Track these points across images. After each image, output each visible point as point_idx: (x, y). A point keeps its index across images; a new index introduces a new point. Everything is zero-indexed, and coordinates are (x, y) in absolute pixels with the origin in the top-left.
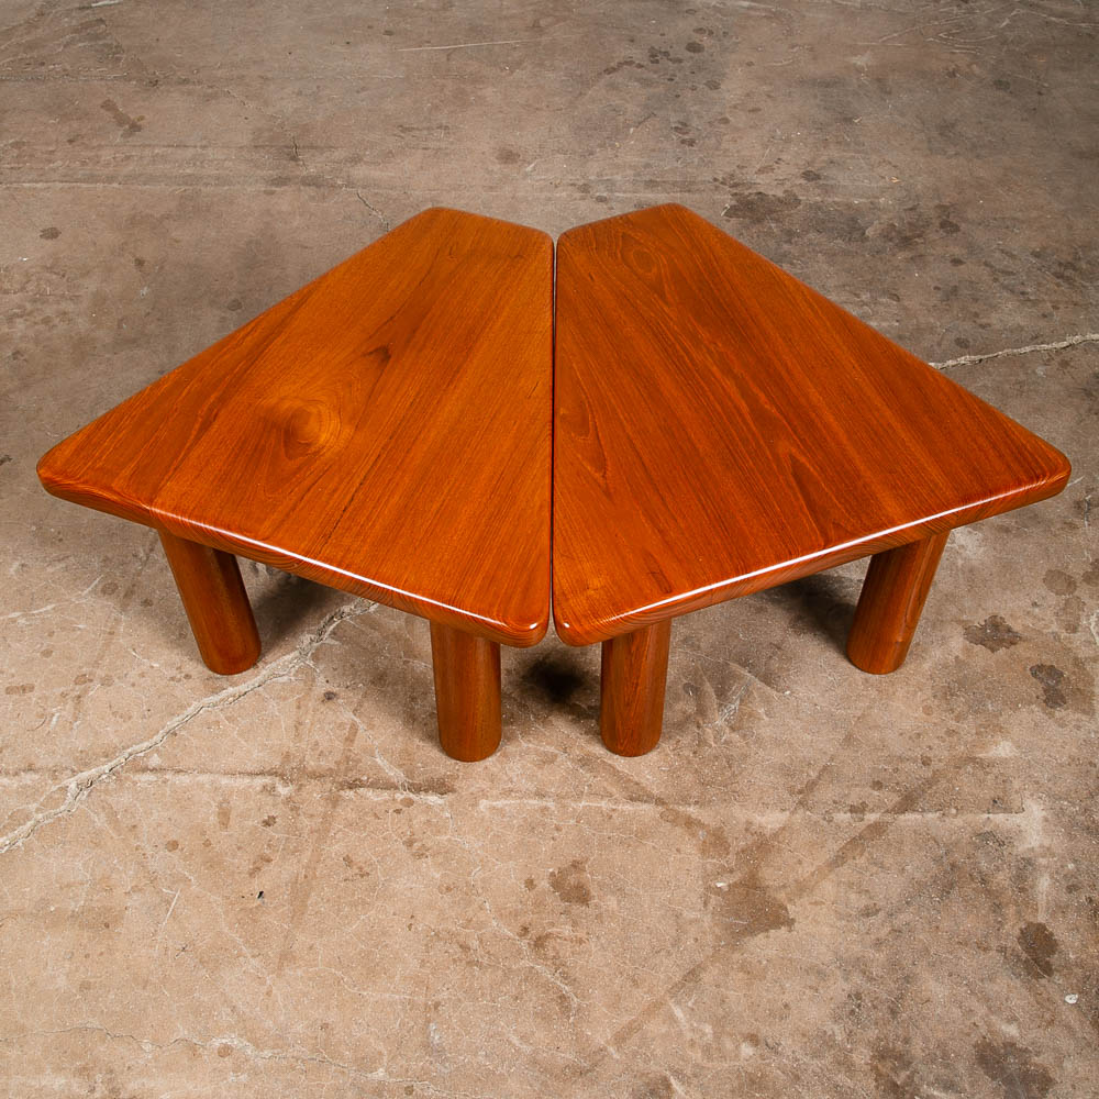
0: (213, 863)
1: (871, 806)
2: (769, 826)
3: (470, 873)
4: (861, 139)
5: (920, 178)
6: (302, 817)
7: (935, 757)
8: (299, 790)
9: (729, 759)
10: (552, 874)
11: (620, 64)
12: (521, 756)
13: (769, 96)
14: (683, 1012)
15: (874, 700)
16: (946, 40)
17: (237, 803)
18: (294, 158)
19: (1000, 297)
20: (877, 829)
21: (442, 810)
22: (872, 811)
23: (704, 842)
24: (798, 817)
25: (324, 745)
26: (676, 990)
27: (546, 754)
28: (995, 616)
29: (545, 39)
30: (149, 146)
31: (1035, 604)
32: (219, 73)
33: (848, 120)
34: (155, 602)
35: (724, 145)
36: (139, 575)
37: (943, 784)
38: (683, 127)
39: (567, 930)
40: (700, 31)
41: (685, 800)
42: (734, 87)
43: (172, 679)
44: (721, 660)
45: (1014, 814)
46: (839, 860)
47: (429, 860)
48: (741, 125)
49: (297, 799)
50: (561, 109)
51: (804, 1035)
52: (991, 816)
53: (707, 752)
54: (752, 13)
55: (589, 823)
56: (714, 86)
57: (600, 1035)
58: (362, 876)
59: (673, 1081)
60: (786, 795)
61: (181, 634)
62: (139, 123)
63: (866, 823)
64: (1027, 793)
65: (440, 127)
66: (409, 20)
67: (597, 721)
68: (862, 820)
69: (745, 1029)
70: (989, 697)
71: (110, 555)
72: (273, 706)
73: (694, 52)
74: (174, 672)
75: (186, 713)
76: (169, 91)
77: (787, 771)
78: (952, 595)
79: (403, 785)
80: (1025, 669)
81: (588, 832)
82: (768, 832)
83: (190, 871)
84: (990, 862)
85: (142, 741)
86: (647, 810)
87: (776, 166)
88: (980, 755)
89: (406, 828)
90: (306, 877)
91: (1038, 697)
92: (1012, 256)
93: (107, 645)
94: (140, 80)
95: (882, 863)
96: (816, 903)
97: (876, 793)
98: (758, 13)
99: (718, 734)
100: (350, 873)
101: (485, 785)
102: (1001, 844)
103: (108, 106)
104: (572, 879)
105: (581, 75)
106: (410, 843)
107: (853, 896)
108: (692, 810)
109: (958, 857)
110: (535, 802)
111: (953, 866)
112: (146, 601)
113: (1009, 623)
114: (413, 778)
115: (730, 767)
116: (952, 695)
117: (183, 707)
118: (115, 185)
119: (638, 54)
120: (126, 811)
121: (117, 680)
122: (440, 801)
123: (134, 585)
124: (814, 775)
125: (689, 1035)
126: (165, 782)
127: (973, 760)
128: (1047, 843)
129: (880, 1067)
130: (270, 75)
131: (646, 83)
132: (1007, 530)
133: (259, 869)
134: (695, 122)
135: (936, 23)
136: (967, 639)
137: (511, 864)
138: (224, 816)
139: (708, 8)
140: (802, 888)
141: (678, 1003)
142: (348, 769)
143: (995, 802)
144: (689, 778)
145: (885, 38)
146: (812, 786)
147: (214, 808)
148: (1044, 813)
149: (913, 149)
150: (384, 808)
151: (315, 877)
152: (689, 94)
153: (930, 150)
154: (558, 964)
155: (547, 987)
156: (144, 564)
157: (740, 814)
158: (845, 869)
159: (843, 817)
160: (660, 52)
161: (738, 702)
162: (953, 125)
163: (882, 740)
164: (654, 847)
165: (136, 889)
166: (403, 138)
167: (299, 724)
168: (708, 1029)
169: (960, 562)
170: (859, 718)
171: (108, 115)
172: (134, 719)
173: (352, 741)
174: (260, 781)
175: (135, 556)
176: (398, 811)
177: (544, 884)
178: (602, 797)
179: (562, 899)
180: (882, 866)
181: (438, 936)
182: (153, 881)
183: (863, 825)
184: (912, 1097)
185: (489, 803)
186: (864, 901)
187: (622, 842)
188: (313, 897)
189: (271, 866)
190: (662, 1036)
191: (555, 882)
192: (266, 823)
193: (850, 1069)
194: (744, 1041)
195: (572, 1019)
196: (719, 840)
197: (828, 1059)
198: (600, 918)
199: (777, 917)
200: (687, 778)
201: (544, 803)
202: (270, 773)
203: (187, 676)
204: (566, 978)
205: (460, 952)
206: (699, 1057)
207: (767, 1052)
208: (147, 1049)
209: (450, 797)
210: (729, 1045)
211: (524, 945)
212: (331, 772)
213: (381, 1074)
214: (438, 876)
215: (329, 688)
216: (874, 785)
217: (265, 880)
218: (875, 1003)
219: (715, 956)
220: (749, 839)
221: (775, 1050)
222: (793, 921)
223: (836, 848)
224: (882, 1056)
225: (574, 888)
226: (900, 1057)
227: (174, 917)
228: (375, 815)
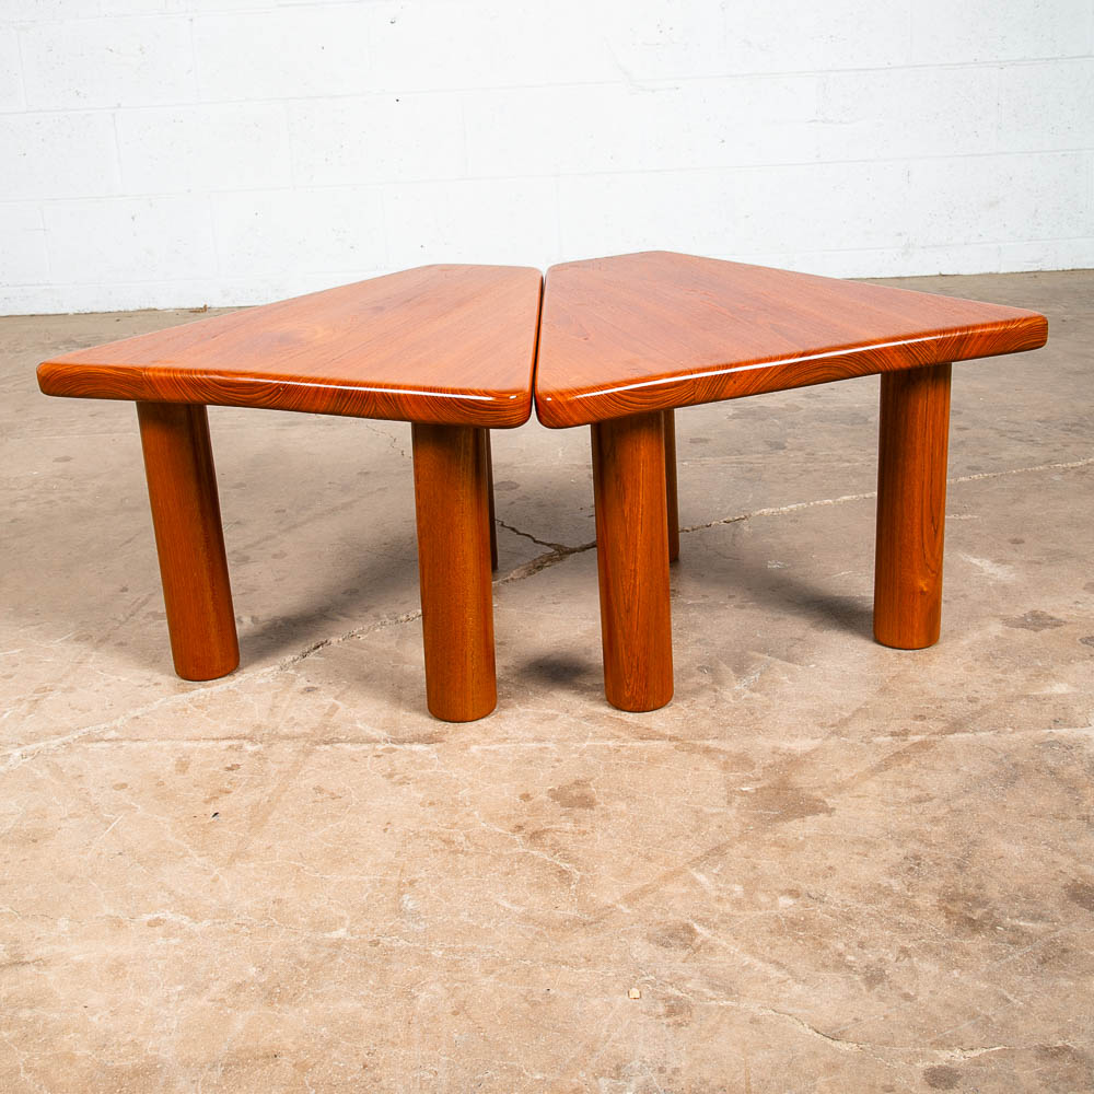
0: (165, 796)
1: (914, 731)
2: (800, 749)
3: (456, 793)
6: (270, 764)
7: (983, 697)
8: (269, 747)
9: (751, 709)
10: (552, 790)
12: (518, 717)
14: (709, 878)
17: (198, 758)
19: (1009, 444)
20: (923, 746)
21: (428, 754)
22: (916, 734)
23: (726, 762)
24: (832, 742)
25: (300, 719)
26: (696, 862)
27: (545, 715)
28: (1035, 611)
31: (1077, 602)
36: (116, 629)
37: (995, 713)
39: (569, 826)
41: (702, 737)
43: (140, 686)
44: (738, 651)
45: (1080, 728)
46: (885, 766)
47: (411, 786)
49: (265, 753)
51: (854, 888)
52: (1053, 730)
53: (726, 706)
55: (594, 756)
57: (608, 893)
58: (333, 799)
59: (696, 926)
60: (816, 729)
63: (910, 742)
69: (782, 887)
70: (1037, 658)
71: (87, 620)
72: (247, 698)
74: (143, 682)
75: (151, 705)
77: (816, 714)
78: (985, 602)
79: (385, 740)
80: (1074, 640)
81: (593, 761)
82: (798, 753)
83: (137, 802)
84: (1058, 760)
85: (99, 724)
86: (660, 745)
88: (1034, 693)
89: (386, 766)
90: (269, 801)
93: (74, 669)
96: (859, 796)
97: (919, 723)
99: (737, 694)
100: (320, 797)
101: (477, 736)
102: (1069, 748)
104: (575, 792)
106: (390, 776)
107: (901, 791)
108: (711, 743)
109: (1021, 759)
110: (533, 745)
111: (1015, 765)
112: (120, 644)
113: (1051, 614)
114: (396, 735)
115: (752, 714)
116: (995, 658)
120: (72, 766)
121: (79, 689)
122: (427, 748)
123: (109, 635)
124: (847, 714)
125: (715, 894)
126: (121, 747)
127: (1026, 697)
129: (949, 907)
132: (1039, 563)
133: (216, 798)
136: (1006, 625)
137: (505, 785)
138: (183, 766)
140: (840, 788)
141: (702, 871)
142: (326, 732)
143: (1056, 722)
146: (845, 722)
147: (172, 761)
150: (362, 755)
151: (279, 801)
154: (556, 848)
155: (543, 865)
157: (765, 743)
158: (890, 773)
159: (883, 739)
161: (758, 674)
163: (922, 690)
164: (668, 768)
165: (73, 816)
167: (274, 707)
168: (738, 889)
169: (991, 583)
170: (893, 677)
172: (94, 711)
173: (331, 715)
174: (225, 744)
175: (114, 619)
176: (378, 756)
177: (542, 797)
178: (609, 739)
179: (562, 806)
180: (933, 769)
181: (417, 835)
182: (95, 809)
183: (906, 744)
184: (993, 928)
185: (481, 747)
186: (914, 793)
187: (631, 766)
188: (276, 814)
189: (231, 796)
190: (682, 895)
191: (555, 795)
192: (229, 769)
193: (914, 910)
194: (782, 895)
195: (573, 887)
196: (743, 761)
197: (886, 904)
198: (606, 817)
199: (814, 807)
200: (705, 723)
201: (543, 745)
202: (238, 738)
203: (156, 684)
204: (566, 858)
205: (442, 845)
206: (728, 908)
207: (810, 902)
208: (63, 924)
209: (438, 745)
210: (763, 898)
211: (518, 838)
212: (305, 735)
213: (341, 933)
214: (420, 796)
215: (309, 685)
216: (916, 718)
217: (222, 805)
218: (938, 861)
219: (743, 837)
220: (778, 758)
221: (820, 900)
222: (833, 809)
223: (878, 759)
224: (952, 900)
225: (576, 799)
226: (974, 899)
227: (114, 832)
228: (353, 760)
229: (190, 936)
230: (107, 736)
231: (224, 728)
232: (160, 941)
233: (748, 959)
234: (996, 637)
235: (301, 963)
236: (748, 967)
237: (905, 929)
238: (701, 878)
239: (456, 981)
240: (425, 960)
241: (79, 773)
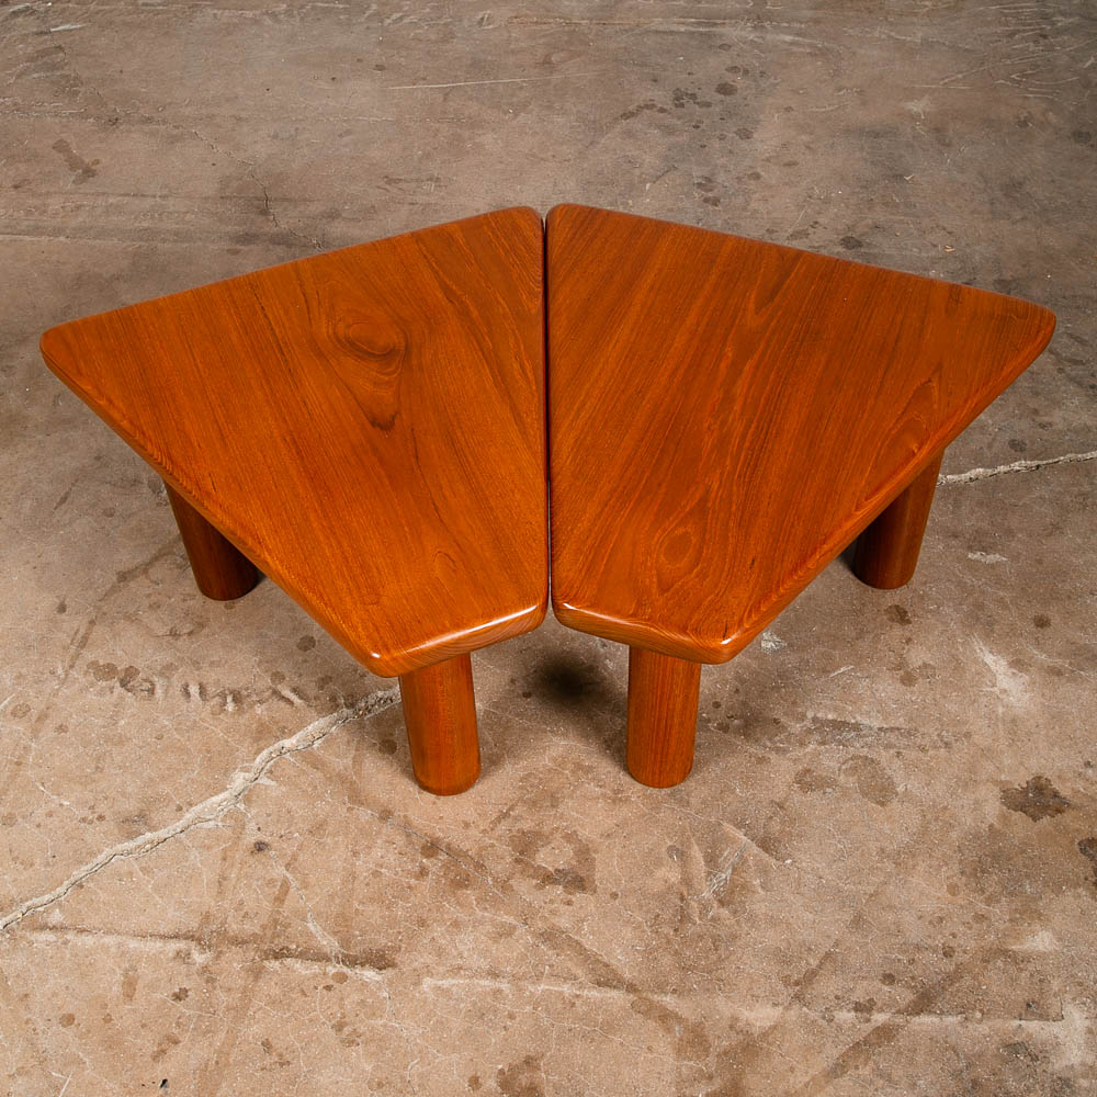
0: (112, 1043)
1: (879, 1004)
2: (758, 1024)
3: (405, 1067)
4: (913, 199)
5: (977, 248)
6: (218, 991)
7: (961, 946)
8: (218, 957)
9: (716, 940)
10: (501, 1072)
11: (640, 108)
12: (474, 927)
13: (808, 148)
15: (890, 875)
16: (1019, 82)
17: (145, 972)
18: (264, 212)
19: (1065, 392)
20: (886, 1033)
21: (379, 989)
22: (881, 1010)
23: (681, 1040)
24: (793, 1014)
25: (250, 905)
27: (503, 925)
28: (1040, 778)
29: (556, 77)
30: (104, 194)
31: (1088, 764)
32: (187, 111)
33: (899, 177)
34: (71, 728)
35: (754, 205)
36: (55, 695)
37: (967, 981)
38: (707, 183)
40: (734, 69)
41: (661, 988)
42: (768, 137)
43: (84, 820)
44: (713, 820)
45: (1051, 1022)
46: (837, 1070)
47: (360, 1049)
48: (773, 182)
49: (214, 968)
50: (569, 160)
52: (1023, 1022)
53: (690, 930)
54: (795, 49)
55: (547, 1010)
56: (746, 135)
58: (282, 1065)
60: (780, 986)
61: (97, 768)
62: (94, 167)
63: (873, 1025)
64: (1068, 997)
65: (431, 179)
66: (404, 54)
67: (565, 887)
68: (868, 1020)
70: (1027, 876)
71: (24, 671)
72: (194, 856)
73: (725, 94)
74: (86, 812)
75: (95, 861)
76: (129, 131)
77: (782, 957)
78: (989, 750)
79: (336, 957)
80: (1072, 842)
81: (546, 1022)
82: (756, 1031)
83: (84, 1051)
84: (1019, 1081)
85: (43, 893)
86: (617, 997)
87: (811, 230)
88: (1013, 947)
89: (336, 1008)
90: (217, 1063)
91: (1086, 879)
92: (1082, 342)
93: (13, 777)
94: (98, 118)
95: (889, 1075)
97: (886, 988)
98: (801, 49)
99: (705, 908)
100: (268, 1061)
101: (429, 959)
102: (1035, 1058)
103: (60, 146)
104: (524, 1079)
105: (594, 122)
106: (339, 1027)
109: (982, 1072)
110: (487, 983)
111: (975, 1083)
112: (61, 726)
113: (1056, 786)
114: (348, 949)
115: (716, 950)
116: (983, 872)
117: (93, 854)
118: (62, 239)
119: (661, 96)
120: (18, 976)
121: (20, 820)
122: (379, 978)
123: (48, 708)
124: (814, 963)
127: (1005, 953)
128: (1090, 1059)
130: (243, 115)
131: (669, 131)
132: (1059, 673)
133: (164, 1052)
134: (721, 178)
135: (1008, 62)
136: (1003, 803)
137: (455, 1057)
138: (130, 986)
139: (744, 43)
142: (276, 935)
143: (1029, 1006)
144: (666, 960)
145: (946, 81)
147: (119, 977)
148: (1087, 1023)
149: (972, 213)
150: (313, 983)
151: (227, 1065)
152: (717, 144)
153: (992, 212)
156: (63, 682)
157: (724, 1007)
158: (845, 1081)
159: (846, 1016)
160: (687, 94)
161: (730, 871)
162: (1020, 184)
163: (897, 924)
164: (621, 1044)
165: (21, 1071)
166: (388, 191)
167: (223, 879)
169: (1000, 710)
170: (871, 895)
171: (60, 157)
172: (37, 866)
173: (282, 901)
175: (53, 673)
176: (328, 988)
177: (491, 1083)
178: (565, 980)
180: (890, 1079)
183: (869, 1028)
185: (433, 982)
187: (584, 1035)
188: (224, 1088)
189: (179, 1049)
191: (504, 1082)
192: (177, 997)
196: (698, 1038)
201: (497, 984)
209: (390, 973)
212: (255, 937)
214: (369, 1068)
215: (259, 837)
216: (885, 978)
217: (171, 1065)
220: (734, 1039)
223: (836, 1054)
225: (524, 1091)
228: (303, 992)
230: (51, 920)
231: (171, 916)
234: (991, 827)
241: (25, 990)
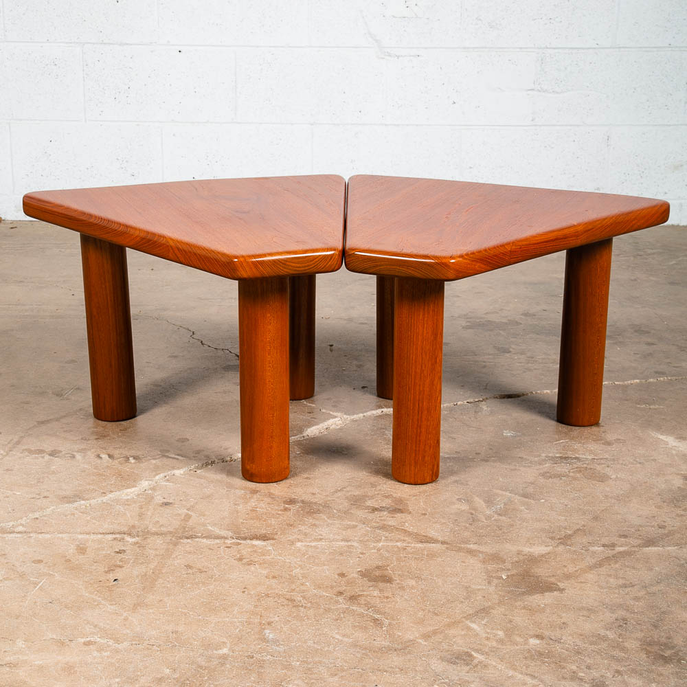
0: (74, 568)
1: (619, 544)
2: (537, 552)
3: (291, 571)
6: (148, 550)
7: (670, 525)
8: (145, 539)
9: (499, 527)
10: (360, 571)
12: (327, 526)
14: (480, 627)
15: (614, 503)
17: (92, 545)
20: (626, 554)
21: (265, 547)
22: (621, 546)
23: (484, 559)
24: (560, 549)
25: (164, 522)
26: (469, 617)
27: (348, 525)
37: (678, 536)
39: (376, 593)
41: (465, 542)
43: (33, 498)
44: (486, 489)
46: (597, 566)
47: (257, 566)
49: (143, 543)
51: (581, 635)
53: (480, 524)
55: (387, 551)
57: (411, 633)
58: (201, 572)
59: (473, 653)
60: (549, 540)
63: (617, 551)
67: (389, 512)
68: (614, 550)
69: (531, 633)
74: (34, 496)
75: (45, 511)
77: (547, 531)
79: (231, 537)
82: (536, 555)
83: (54, 571)
86: (435, 546)
89: (236, 554)
90: (153, 573)
96: (581, 582)
97: (623, 539)
99: (488, 517)
100: (191, 571)
101: (298, 537)
104: (377, 573)
106: (240, 560)
107: (612, 580)
108: (472, 546)
110: (342, 543)
114: (240, 534)
115: (500, 530)
122: (263, 543)
124: (570, 532)
125: (484, 635)
126: (30, 537)
129: (648, 648)
133: (113, 570)
137: (326, 567)
138: (82, 550)
140: (568, 577)
141: (474, 622)
142: (185, 531)
146: (569, 537)
147: (73, 547)
150: (216, 546)
151: (161, 573)
154: (368, 606)
155: (361, 615)
157: (511, 547)
158: (603, 569)
159: (597, 548)
161: (503, 505)
163: (624, 519)
164: (443, 561)
167: (142, 514)
168: (501, 633)
169: (674, 452)
170: (603, 510)
172: (1, 514)
173: (187, 521)
174: (110, 537)
176: (228, 547)
177: (354, 575)
178: (397, 541)
179: (369, 581)
180: (634, 568)
181: (267, 596)
182: (22, 576)
183: (615, 552)
184: (679, 661)
185: (303, 544)
186: (621, 582)
187: (416, 558)
188: (160, 581)
189: (123, 569)
190: (462, 635)
191: (363, 574)
192: (118, 552)
193: (623, 649)
194: (532, 637)
195: (384, 629)
196: (496, 558)
197: (604, 645)
198: (402, 588)
199: (549, 588)
200: (466, 534)
201: (349, 544)
202: (119, 533)
203: (45, 497)
204: (378, 612)
205: (286, 602)
206: (494, 644)
207: (551, 642)
208: (20, 643)
209: (272, 542)
210: (518, 639)
211: (340, 599)
212: (170, 533)
213: (225, 651)
214: (265, 572)
215: (165, 501)
216: (621, 536)
217: (119, 574)
218: (639, 622)
219: (500, 603)
220: (521, 558)
221: (558, 641)
222: (563, 589)
223: (594, 561)
224: (650, 644)
225: (379, 576)
226: (665, 644)
227: (41, 589)
228: (210, 549)
229: (117, 651)
230: (16, 530)
231: (106, 526)
232: (95, 654)
233: (511, 673)
234: (679, 487)
235: (201, 667)
236: (512, 676)
237: (618, 660)
238: (474, 626)
239: (311, 679)
240: (288, 667)
241: (3, 553)
